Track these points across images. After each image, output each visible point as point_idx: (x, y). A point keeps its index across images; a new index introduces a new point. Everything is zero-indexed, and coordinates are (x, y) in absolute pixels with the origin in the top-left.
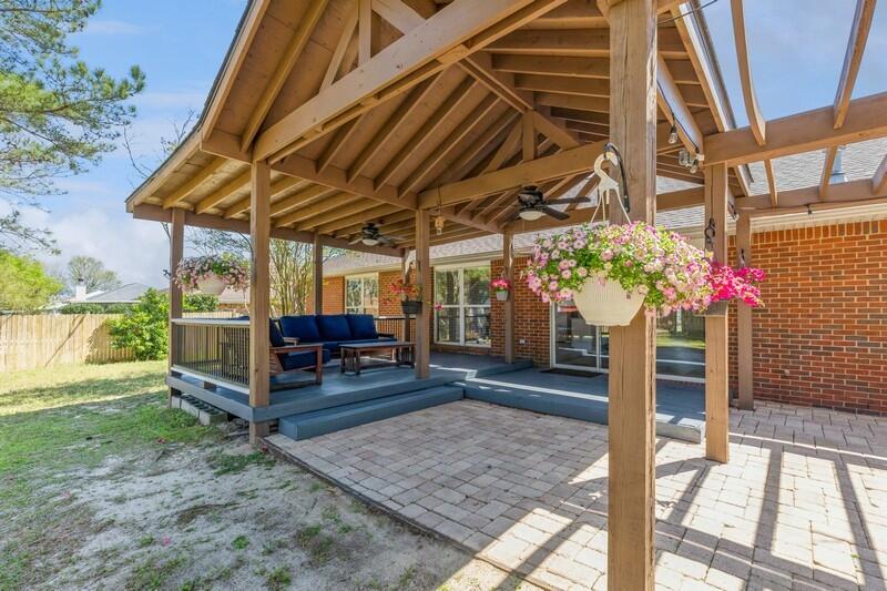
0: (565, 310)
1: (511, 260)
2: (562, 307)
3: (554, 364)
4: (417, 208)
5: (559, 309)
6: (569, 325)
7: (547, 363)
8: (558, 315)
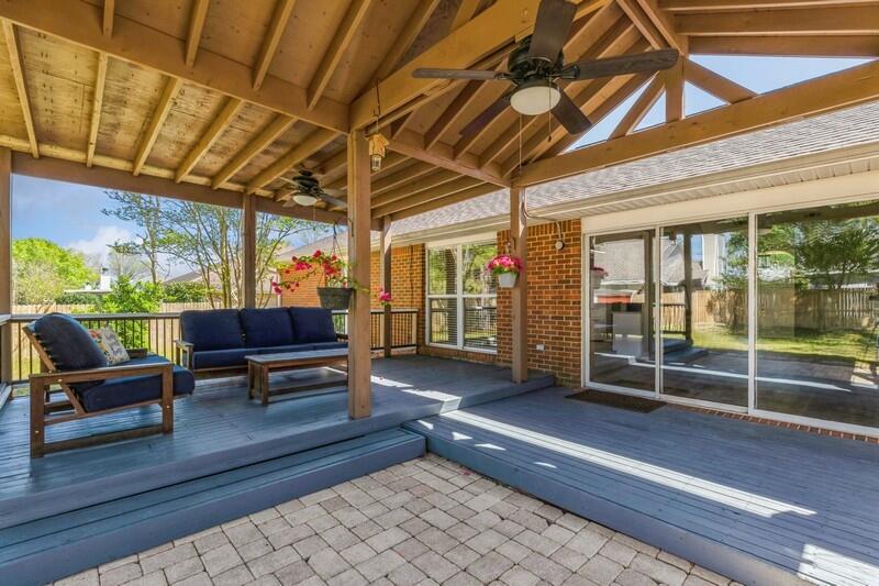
0: (604, 301)
1: (521, 227)
2: (599, 297)
3: (587, 382)
4: (349, 131)
5: (596, 300)
6: (610, 320)
7: (577, 380)
8: (593, 307)
